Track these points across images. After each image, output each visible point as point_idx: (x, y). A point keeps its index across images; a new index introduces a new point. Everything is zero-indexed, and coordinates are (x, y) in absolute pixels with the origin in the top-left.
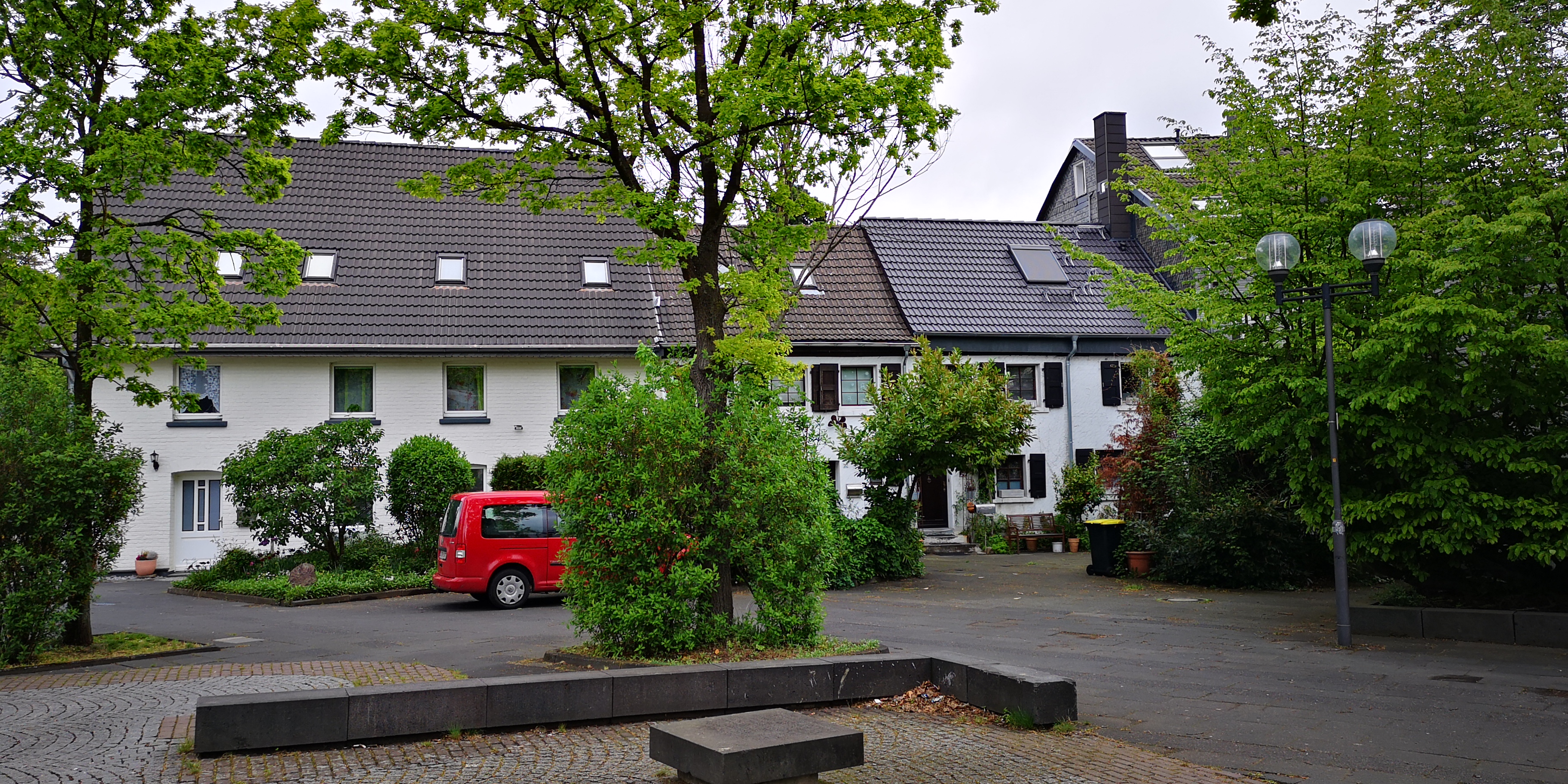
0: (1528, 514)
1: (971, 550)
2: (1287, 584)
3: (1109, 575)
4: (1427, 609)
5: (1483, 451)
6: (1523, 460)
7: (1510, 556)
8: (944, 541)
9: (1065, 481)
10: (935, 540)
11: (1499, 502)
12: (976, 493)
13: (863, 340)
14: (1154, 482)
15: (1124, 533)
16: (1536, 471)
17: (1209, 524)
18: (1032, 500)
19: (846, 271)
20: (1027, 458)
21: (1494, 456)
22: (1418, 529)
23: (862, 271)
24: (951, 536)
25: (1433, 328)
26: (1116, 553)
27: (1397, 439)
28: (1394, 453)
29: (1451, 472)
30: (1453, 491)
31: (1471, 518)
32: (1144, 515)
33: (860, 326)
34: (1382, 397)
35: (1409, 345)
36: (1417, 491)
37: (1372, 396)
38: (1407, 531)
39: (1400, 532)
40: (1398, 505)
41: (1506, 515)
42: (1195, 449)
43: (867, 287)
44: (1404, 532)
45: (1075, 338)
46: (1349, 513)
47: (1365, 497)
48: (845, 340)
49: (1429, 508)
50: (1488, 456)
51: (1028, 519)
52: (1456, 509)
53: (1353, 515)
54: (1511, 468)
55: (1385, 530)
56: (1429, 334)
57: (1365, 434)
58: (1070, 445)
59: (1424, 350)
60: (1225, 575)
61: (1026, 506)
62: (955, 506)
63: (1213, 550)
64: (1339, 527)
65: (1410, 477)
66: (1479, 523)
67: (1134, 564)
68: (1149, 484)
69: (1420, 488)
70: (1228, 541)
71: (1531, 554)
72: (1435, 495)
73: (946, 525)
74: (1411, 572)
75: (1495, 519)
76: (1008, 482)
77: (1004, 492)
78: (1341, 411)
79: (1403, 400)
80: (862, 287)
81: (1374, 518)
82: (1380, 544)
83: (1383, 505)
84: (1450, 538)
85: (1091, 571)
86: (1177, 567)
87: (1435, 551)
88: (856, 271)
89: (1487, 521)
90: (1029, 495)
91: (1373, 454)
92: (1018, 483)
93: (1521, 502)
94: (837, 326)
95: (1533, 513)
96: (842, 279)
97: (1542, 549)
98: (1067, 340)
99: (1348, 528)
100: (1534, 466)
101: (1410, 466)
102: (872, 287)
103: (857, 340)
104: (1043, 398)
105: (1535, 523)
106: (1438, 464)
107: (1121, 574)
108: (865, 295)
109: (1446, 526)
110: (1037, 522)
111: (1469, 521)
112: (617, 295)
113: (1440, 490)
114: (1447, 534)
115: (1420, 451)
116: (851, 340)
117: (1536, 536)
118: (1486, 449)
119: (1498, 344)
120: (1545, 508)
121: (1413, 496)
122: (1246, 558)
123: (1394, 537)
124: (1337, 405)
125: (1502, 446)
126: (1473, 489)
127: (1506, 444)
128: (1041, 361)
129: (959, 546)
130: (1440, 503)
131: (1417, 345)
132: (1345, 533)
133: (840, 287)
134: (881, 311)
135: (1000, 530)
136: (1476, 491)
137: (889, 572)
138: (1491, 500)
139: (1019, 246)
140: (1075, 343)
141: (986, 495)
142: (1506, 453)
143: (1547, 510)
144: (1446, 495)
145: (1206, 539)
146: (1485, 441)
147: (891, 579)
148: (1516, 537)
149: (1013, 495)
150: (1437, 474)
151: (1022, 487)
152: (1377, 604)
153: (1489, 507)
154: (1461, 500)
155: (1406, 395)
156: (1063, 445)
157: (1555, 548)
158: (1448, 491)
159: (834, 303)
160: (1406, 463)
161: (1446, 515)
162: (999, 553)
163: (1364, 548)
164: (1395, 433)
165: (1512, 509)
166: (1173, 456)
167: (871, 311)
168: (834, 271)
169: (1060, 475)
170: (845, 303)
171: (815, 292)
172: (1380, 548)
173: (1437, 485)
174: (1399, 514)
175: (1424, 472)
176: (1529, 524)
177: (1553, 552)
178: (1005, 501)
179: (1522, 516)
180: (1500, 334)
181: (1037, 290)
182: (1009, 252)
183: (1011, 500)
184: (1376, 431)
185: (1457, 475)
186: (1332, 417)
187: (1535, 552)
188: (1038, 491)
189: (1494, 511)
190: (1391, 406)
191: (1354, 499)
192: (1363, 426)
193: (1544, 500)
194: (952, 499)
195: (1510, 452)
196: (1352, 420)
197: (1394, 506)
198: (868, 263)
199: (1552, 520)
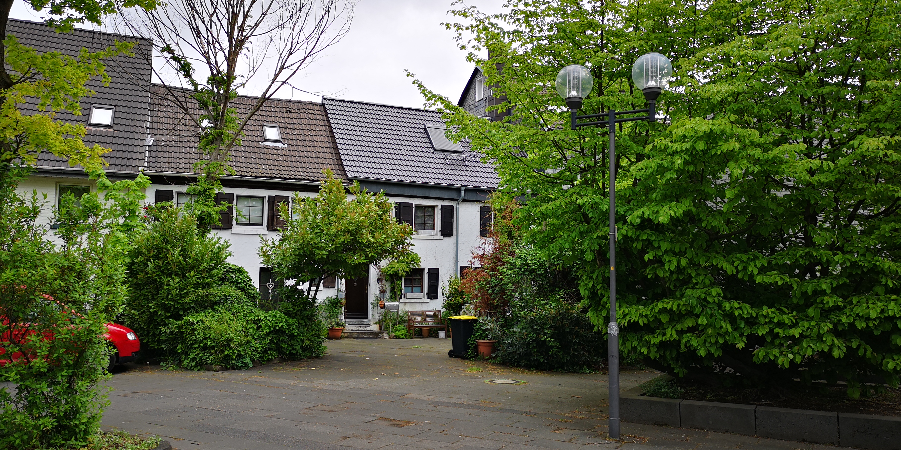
0: (771, 322)
1: (381, 335)
2: (585, 367)
3: (464, 358)
4: (685, 402)
5: (736, 264)
6: (768, 273)
7: (754, 359)
8: (362, 328)
9: (449, 288)
10: (355, 328)
11: (747, 310)
12: (388, 294)
13: (308, 180)
14: (497, 288)
15: (476, 327)
16: (780, 283)
17: (533, 321)
18: (428, 300)
19: (306, 132)
20: (426, 271)
21: (745, 268)
22: (680, 333)
23: (318, 133)
24: (368, 325)
25: (701, 146)
26: (469, 341)
27: (666, 252)
28: (662, 264)
29: (707, 282)
30: (710, 300)
31: (724, 325)
32: (491, 313)
33: (309, 170)
34: (654, 213)
35: (679, 162)
36: (680, 299)
37: (646, 211)
38: (671, 334)
39: (664, 334)
40: (664, 311)
41: (752, 322)
42: (527, 265)
43: (320, 144)
44: (668, 335)
45: (463, 189)
46: (625, 316)
47: (639, 302)
48: (295, 179)
49: (690, 314)
50: (740, 268)
51: (424, 314)
52: (712, 316)
53: (627, 318)
54: (758, 279)
55: (652, 332)
56: (697, 153)
57: (640, 247)
58: (457, 263)
59: (691, 168)
60: (542, 360)
61: (424, 304)
62: (373, 304)
63: (534, 341)
64: (613, 329)
65: (675, 286)
66: (730, 329)
67: (482, 350)
68: (494, 291)
69: (682, 295)
70: (545, 334)
71: (772, 358)
72: (694, 302)
73: (366, 317)
74: (673, 369)
75: (743, 325)
76: (412, 287)
77: (409, 295)
78: (620, 226)
79: (673, 214)
80: (316, 144)
81: (646, 322)
82: (648, 344)
83: (652, 310)
84: (705, 341)
85: (451, 354)
86: (509, 354)
87: (692, 352)
88: (314, 133)
89: (736, 328)
90: (426, 297)
91: (645, 265)
92: (419, 289)
93: (765, 310)
94: (291, 169)
95: (775, 320)
96: (302, 138)
97: (781, 353)
98: (458, 190)
99: (622, 329)
100: (778, 279)
101: (675, 276)
102: (324, 144)
103: (304, 179)
104: (439, 229)
105: (776, 330)
106: (698, 275)
107: (471, 358)
108: (317, 149)
109: (703, 330)
110: (430, 317)
111: (721, 327)
112: (116, 134)
113: (699, 298)
114: (703, 337)
115: (684, 262)
116: (299, 179)
117: (777, 342)
118: (739, 262)
119: (757, 161)
120: (785, 316)
121: (676, 303)
122: (558, 347)
123: (660, 338)
124: (617, 221)
125: (752, 260)
126: (725, 298)
127: (756, 258)
128: (439, 204)
129: (371, 332)
130: (698, 310)
131: (686, 163)
132: (619, 334)
133: (299, 143)
134: (328, 161)
135: (404, 322)
136: (729, 300)
137: (291, 353)
138: (740, 308)
139: (432, 126)
140: (463, 192)
141: (395, 296)
142: (755, 266)
143: (786, 319)
144: (703, 302)
145: (530, 333)
146: (738, 256)
147: (294, 360)
148: (761, 341)
149: (415, 296)
150: (696, 284)
151: (422, 291)
152: (643, 395)
153: (740, 315)
154: (716, 308)
155: (675, 209)
156: (452, 263)
157: (792, 353)
158: (705, 299)
159: (292, 153)
160: (672, 273)
161: (703, 321)
162: (400, 338)
163: (635, 348)
164: (665, 246)
165: (757, 317)
166: (510, 270)
167: (320, 160)
168: (297, 132)
169: (447, 283)
170: (302, 154)
171: (280, 145)
172: (649, 348)
173: (697, 293)
174: (664, 319)
175: (686, 282)
176: (771, 330)
177: (791, 356)
178: (409, 300)
179: (766, 323)
180: (758, 153)
181: (442, 155)
182: (425, 129)
183: (413, 300)
184: (648, 245)
185: (712, 285)
186: (612, 230)
187: (775, 356)
188: (433, 294)
189: (742, 318)
190: (663, 219)
191: (629, 304)
192: (637, 239)
193: (784, 309)
194: (371, 299)
195: (759, 265)
196: (629, 234)
197: (661, 311)
198: (323, 128)
199: (790, 327)
